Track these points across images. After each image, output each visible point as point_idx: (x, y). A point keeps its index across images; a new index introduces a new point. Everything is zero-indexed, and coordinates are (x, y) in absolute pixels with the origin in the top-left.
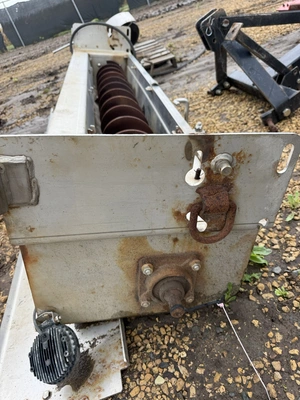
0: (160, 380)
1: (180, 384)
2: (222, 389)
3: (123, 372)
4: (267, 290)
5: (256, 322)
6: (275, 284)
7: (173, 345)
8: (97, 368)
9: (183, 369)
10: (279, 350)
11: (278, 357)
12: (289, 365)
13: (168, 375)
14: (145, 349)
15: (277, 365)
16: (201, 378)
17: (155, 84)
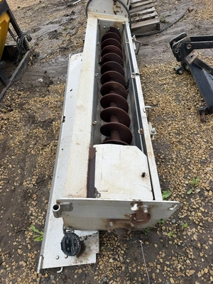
0: (111, 261)
1: (119, 264)
2: (135, 270)
3: (97, 254)
4: (165, 230)
5: (156, 245)
6: (170, 229)
7: (119, 246)
8: (87, 250)
9: (121, 258)
10: (161, 261)
11: (160, 264)
12: (164, 268)
13: (114, 259)
14: (107, 246)
15: (159, 266)
16: (128, 264)
17: (137, 74)
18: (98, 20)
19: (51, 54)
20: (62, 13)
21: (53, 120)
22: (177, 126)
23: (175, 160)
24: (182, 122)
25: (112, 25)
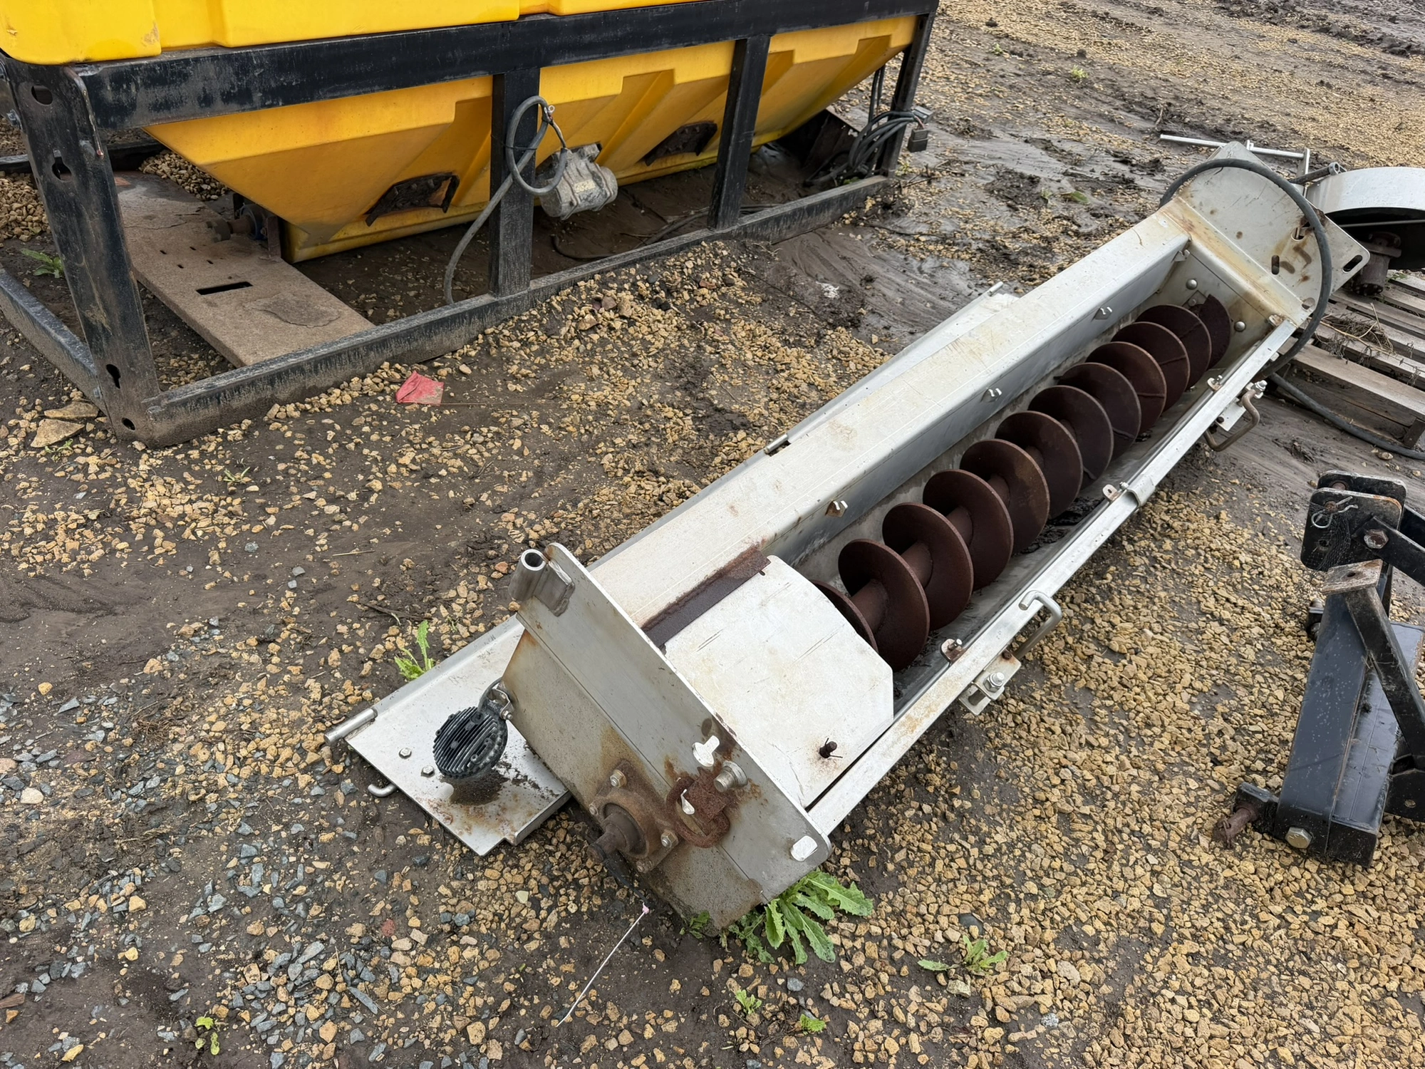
0: (523, 896)
1: (533, 925)
2: (555, 981)
3: (505, 842)
4: (744, 982)
5: (676, 985)
6: (762, 990)
7: (579, 887)
8: (492, 808)
9: (553, 918)
10: (649, 1033)
11: (639, 1037)
12: (637, 1055)
13: (535, 903)
14: (551, 853)
15: (626, 1038)
16: (555, 948)
17: (1132, 496)
18: (1188, 245)
19: (943, 239)
20: (1119, 141)
21: (746, 426)
22: (1111, 770)
23: (989, 849)
24: (1145, 775)
25: (1223, 296)
